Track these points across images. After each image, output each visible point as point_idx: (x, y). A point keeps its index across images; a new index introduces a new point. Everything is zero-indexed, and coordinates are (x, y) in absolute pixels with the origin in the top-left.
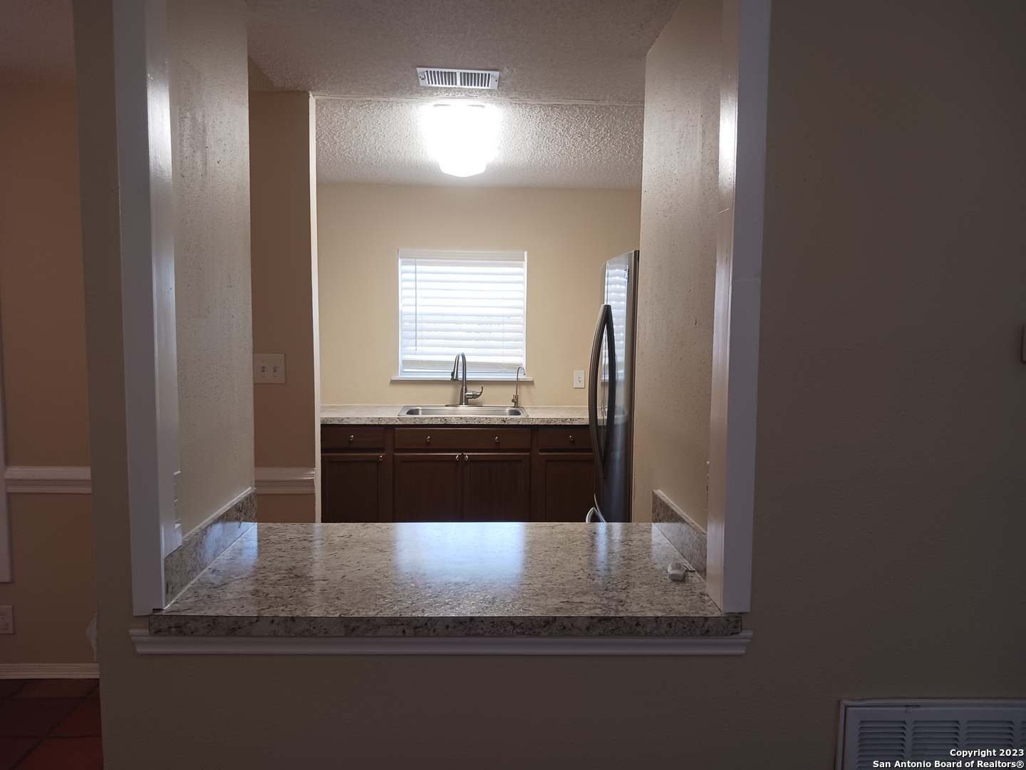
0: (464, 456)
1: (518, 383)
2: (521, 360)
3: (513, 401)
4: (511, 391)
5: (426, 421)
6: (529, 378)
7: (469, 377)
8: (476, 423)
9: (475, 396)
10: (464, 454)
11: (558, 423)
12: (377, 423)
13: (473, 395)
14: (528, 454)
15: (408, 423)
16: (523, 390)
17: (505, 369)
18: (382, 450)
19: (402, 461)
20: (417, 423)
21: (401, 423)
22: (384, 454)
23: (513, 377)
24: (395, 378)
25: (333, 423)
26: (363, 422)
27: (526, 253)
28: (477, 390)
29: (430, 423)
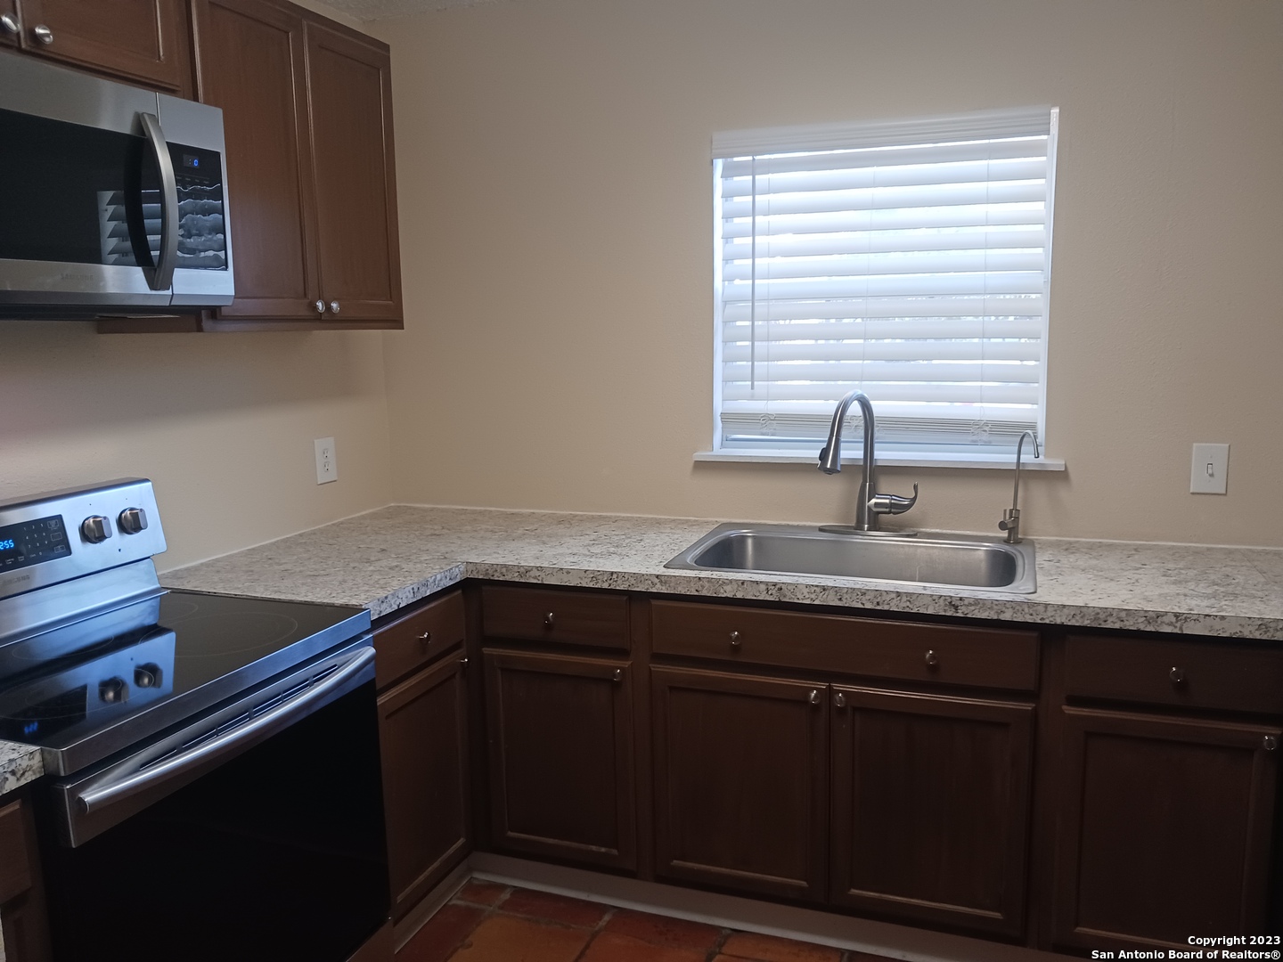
0: (830, 692)
1: (1019, 475)
2: (1030, 409)
3: (1002, 526)
4: (1001, 498)
5: (728, 588)
6: (1056, 463)
7: (883, 455)
8: (868, 606)
9: (896, 508)
10: (836, 686)
11: (1130, 625)
12: (605, 586)
13: (891, 505)
14: (1028, 707)
15: (681, 590)
16: (1038, 499)
17: (985, 437)
18: (622, 653)
19: (672, 688)
20: (704, 593)
21: (664, 590)
22: (627, 664)
23: (1004, 457)
24: (702, 455)
25: (508, 578)
26: (573, 581)
27: (1055, 111)
28: (903, 490)
29: (739, 595)
